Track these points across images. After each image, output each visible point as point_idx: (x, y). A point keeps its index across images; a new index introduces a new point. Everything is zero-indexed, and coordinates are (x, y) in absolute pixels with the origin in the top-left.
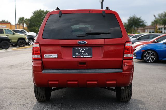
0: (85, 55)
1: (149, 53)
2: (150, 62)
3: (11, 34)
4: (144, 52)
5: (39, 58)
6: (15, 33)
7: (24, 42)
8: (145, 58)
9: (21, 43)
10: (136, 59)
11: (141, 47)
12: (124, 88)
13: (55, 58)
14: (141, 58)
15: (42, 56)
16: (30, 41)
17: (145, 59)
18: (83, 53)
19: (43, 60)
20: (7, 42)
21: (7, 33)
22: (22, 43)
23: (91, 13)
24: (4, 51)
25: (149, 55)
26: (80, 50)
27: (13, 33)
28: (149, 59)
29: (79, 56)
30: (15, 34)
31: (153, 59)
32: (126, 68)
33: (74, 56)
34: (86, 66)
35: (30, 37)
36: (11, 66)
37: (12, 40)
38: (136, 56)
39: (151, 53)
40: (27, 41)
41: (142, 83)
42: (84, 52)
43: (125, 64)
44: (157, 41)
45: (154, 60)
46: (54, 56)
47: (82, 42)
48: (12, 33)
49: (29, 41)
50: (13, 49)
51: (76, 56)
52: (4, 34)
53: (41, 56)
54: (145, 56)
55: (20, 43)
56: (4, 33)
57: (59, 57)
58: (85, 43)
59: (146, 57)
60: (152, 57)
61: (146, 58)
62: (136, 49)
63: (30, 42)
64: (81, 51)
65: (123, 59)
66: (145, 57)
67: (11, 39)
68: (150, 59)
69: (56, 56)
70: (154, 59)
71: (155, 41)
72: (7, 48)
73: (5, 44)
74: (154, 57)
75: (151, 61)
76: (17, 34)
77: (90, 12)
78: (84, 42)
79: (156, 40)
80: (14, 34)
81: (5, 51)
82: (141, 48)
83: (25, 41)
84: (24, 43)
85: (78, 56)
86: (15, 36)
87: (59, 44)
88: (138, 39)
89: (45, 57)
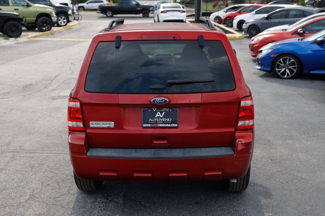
0: (165, 123)
1: (285, 60)
2: (286, 76)
3: (23, 5)
4: (276, 59)
5: (80, 128)
6: (30, 3)
7: (48, 22)
8: (277, 70)
9: (43, 23)
10: (260, 70)
11: (270, 49)
12: (235, 181)
13: (109, 128)
14: (269, 69)
15: (86, 125)
16: (60, 18)
17: (277, 72)
18: (161, 118)
19: (88, 131)
20: (16, 23)
21: (15, 3)
22: (45, 23)
23: (176, 39)
24: (13, 43)
25: (285, 63)
26: (156, 112)
27: (27, 3)
28: (285, 71)
29: (155, 125)
30: (31, 6)
31: (291, 71)
32: (240, 147)
33: (144, 125)
34: (166, 142)
35: (59, 10)
36: (28, 88)
37: (26, 18)
38: (261, 66)
39: (290, 60)
40: (54, 19)
41: (269, 138)
42: (163, 117)
43: (239, 141)
44: (302, 32)
45: (294, 74)
46: (108, 125)
47: (159, 99)
48: (25, 4)
49: (58, 18)
50: (29, 38)
51: (149, 125)
52: (9, 5)
53: (84, 124)
54: (278, 66)
55: (41, 24)
56: (9, 3)
57: (116, 127)
58: (165, 101)
59: (280, 67)
60: (291, 67)
61: (280, 70)
62: (261, 51)
63: (59, 20)
64: (157, 115)
65: (236, 130)
66: (278, 68)
67: (24, 17)
68: (288, 71)
69: (112, 124)
70: (293, 71)
71: (299, 31)
72: (18, 36)
73: (13, 28)
74: (295, 68)
75: (288, 75)
76: (34, 6)
77: (174, 38)
78: (163, 100)
79: (300, 29)
80: (28, 6)
81: (15, 42)
82: (270, 51)
83: (51, 19)
84: (48, 24)
85: (152, 125)
86: (30, 9)
87: (117, 103)
88: (267, 18)
89: (91, 126)
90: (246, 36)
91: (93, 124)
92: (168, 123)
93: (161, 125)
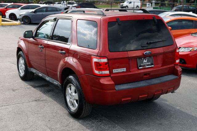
5: (108, 74)
13: (123, 72)
18: (146, 63)
19: (112, 75)
26: (144, 60)
29: (144, 67)
32: (180, 73)
33: (140, 68)
34: (149, 76)
43: (179, 70)
46: (123, 70)
51: (142, 67)
53: (110, 72)
57: (127, 71)
64: (144, 62)
65: (175, 65)
69: (125, 70)
77: (144, 18)
78: (149, 52)
87: (127, 56)
88: (35, 12)
89: (114, 72)
90: (21, 23)
91: (115, 71)
92: (149, 65)
93: (147, 67)
